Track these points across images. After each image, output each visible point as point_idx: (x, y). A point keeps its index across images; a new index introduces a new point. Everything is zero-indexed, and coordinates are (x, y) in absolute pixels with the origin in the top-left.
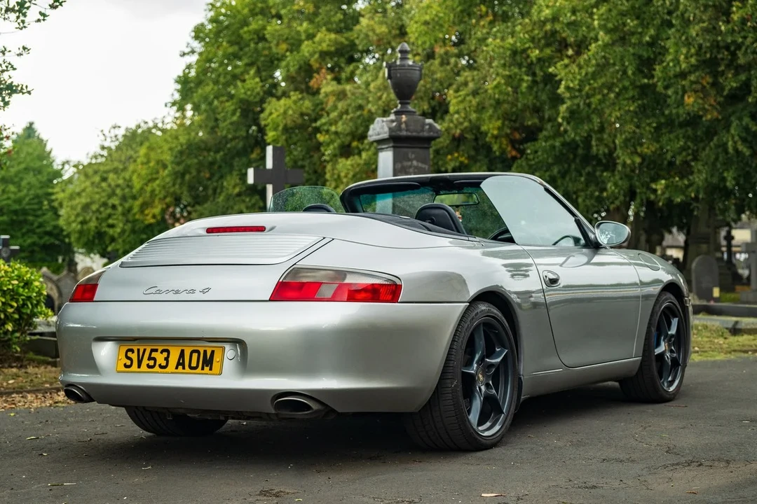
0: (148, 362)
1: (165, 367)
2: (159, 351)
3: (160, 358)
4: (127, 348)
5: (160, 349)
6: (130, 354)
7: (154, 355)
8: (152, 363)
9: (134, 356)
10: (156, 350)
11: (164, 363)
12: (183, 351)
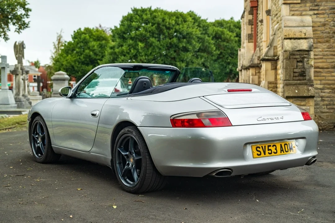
0: (268, 152)
1: (276, 153)
2: (272, 146)
3: (273, 149)
4: (256, 146)
5: (272, 145)
6: (258, 149)
7: (270, 148)
8: (270, 152)
9: (261, 150)
10: (270, 146)
11: (275, 151)
12: (281, 145)
